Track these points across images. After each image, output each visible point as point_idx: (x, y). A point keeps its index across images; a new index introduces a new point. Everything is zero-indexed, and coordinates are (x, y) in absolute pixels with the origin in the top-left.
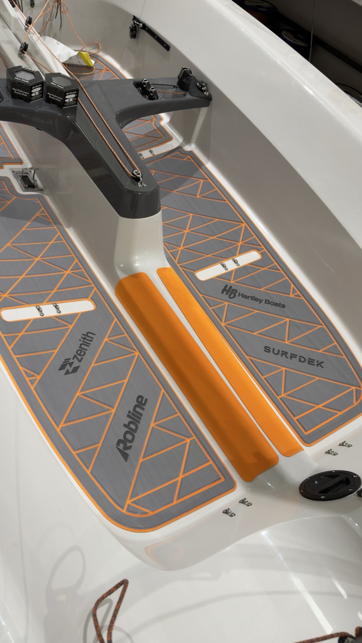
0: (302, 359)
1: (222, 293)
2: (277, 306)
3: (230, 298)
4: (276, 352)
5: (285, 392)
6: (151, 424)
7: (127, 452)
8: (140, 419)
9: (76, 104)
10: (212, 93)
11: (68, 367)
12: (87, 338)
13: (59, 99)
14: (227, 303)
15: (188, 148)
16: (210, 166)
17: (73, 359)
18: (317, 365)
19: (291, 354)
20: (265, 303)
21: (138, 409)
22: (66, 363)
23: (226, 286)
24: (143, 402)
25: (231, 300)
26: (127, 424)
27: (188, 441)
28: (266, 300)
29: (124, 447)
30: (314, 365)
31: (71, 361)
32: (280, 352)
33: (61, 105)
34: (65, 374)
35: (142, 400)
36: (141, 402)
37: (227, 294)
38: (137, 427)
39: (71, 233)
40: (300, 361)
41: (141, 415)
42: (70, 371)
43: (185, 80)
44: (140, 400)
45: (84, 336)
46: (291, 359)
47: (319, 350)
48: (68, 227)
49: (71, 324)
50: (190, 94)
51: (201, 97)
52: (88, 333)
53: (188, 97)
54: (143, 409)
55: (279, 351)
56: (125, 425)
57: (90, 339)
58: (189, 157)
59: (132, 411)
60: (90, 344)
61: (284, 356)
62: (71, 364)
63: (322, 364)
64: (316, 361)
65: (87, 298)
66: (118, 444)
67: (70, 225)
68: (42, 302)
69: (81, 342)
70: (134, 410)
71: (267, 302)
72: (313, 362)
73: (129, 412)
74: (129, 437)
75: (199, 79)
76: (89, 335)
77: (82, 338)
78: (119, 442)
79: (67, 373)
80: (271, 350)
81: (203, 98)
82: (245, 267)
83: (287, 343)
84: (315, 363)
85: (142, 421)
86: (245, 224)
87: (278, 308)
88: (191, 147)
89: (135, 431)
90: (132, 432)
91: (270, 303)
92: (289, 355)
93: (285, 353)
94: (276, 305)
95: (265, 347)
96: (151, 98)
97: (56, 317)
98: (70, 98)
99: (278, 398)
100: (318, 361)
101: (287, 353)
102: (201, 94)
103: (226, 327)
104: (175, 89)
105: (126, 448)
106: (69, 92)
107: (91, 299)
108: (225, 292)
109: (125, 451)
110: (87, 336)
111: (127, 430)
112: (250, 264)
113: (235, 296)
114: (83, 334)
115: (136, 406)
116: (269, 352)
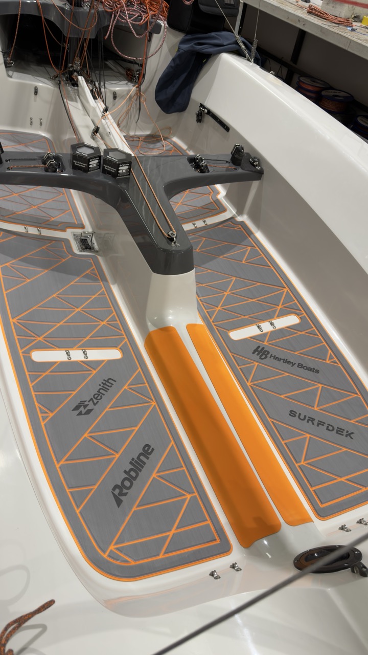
0: (330, 428)
1: (253, 353)
2: (311, 371)
3: (261, 358)
4: (302, 417)
5: (305, 460)
6: (153, 474)
7: (122, 498)
8: (143, 467)
9: (129, 175)
10: (264, 168)
11: (82, 408)
12: (107, 384)
13: (113, 170)
14: (257, 364)
15: (239, 219)
16: (259, 235)
17: (89, 401)
18: (346, 436)
19: (319, 421)
20: (298, 367)
21: (142, 458)
22: (82, 404)
23: (259, 347)
24: (149, 451)
25: (262, 361)
26: (128, 470)
27: (189, 496)
28: (299, 364)
29: (120, 493)
30: (343, 435)
31: (86, 403)
32: (307, 418)
33: (115, 175)
34: (77, 415)
35: (148, 450)
36: (147, 451)
37: (258, 355)
38: (137, 475)
39: (115, 290)
40: (327, 429)
41: (144, 463)
42: (83, 413)
43: (236, 156)
44: (146, 448)
45: (104, 382)
46: (318, 426)
47: (350, 419)
48: (114, 284)
49: (95, 369)
50: (242, 169)
51: (252, 171)
52: (109, 379)
53: (240, 171)
54: (148, 458)
55: (305, 416)
56: (125, 472)
57: (110, 385)
58: (240, 227)
59: (136, 459)
60: (108, 389)
61: (310, 422)
62: (85, 406)
63: (351, 435)
64: (345, 431)
65: (116, 347)
66: (114, 489)
67: (115, 282)
68: (72, 347)
69: (101, 387)
70: (138, 458)
71: (300, 366)
72: (343, 432)
73: (133, 459)
74: (127, 483)
75: (253, 156)
76: (110, 381)
77: (102, 383)
78: (116, 487)
79: (80, 414)
80: (297, 415)
81: (255, 172)
82: (281, 330)
83: (316, 409)
84: (345, 433)
85: (144, 470)
86: (288, 289)
87: (311, 373)
88: (244, 218)
89: (135, 478)
90: (131, 479)
91: (303, 368)
92: (316, 422)
93: (312, 420)
94: (309, 369)
95: (291, 411)
96: (202, 171)
97: (83, 362)
98: (123, 169)
99: (296, 465)
100: (347, 432)
101: (314, 419)
102: (253, 168)
103: (251, 386)
104: (227, 165)
105: (121, 494)
106: (122, 164)
107: (120, 348)
108: (257, 353)
109: (120, 497)
110: (108, 381)
111: (127, 476)
112: (288, 327)
113: (266, 357)
114: (104, 380)
115: (141, 454)
116: (295, 416)
